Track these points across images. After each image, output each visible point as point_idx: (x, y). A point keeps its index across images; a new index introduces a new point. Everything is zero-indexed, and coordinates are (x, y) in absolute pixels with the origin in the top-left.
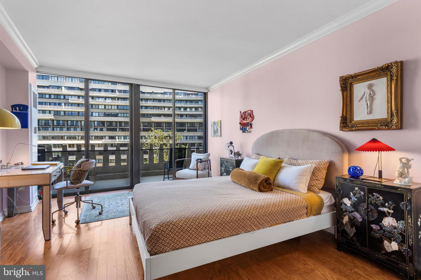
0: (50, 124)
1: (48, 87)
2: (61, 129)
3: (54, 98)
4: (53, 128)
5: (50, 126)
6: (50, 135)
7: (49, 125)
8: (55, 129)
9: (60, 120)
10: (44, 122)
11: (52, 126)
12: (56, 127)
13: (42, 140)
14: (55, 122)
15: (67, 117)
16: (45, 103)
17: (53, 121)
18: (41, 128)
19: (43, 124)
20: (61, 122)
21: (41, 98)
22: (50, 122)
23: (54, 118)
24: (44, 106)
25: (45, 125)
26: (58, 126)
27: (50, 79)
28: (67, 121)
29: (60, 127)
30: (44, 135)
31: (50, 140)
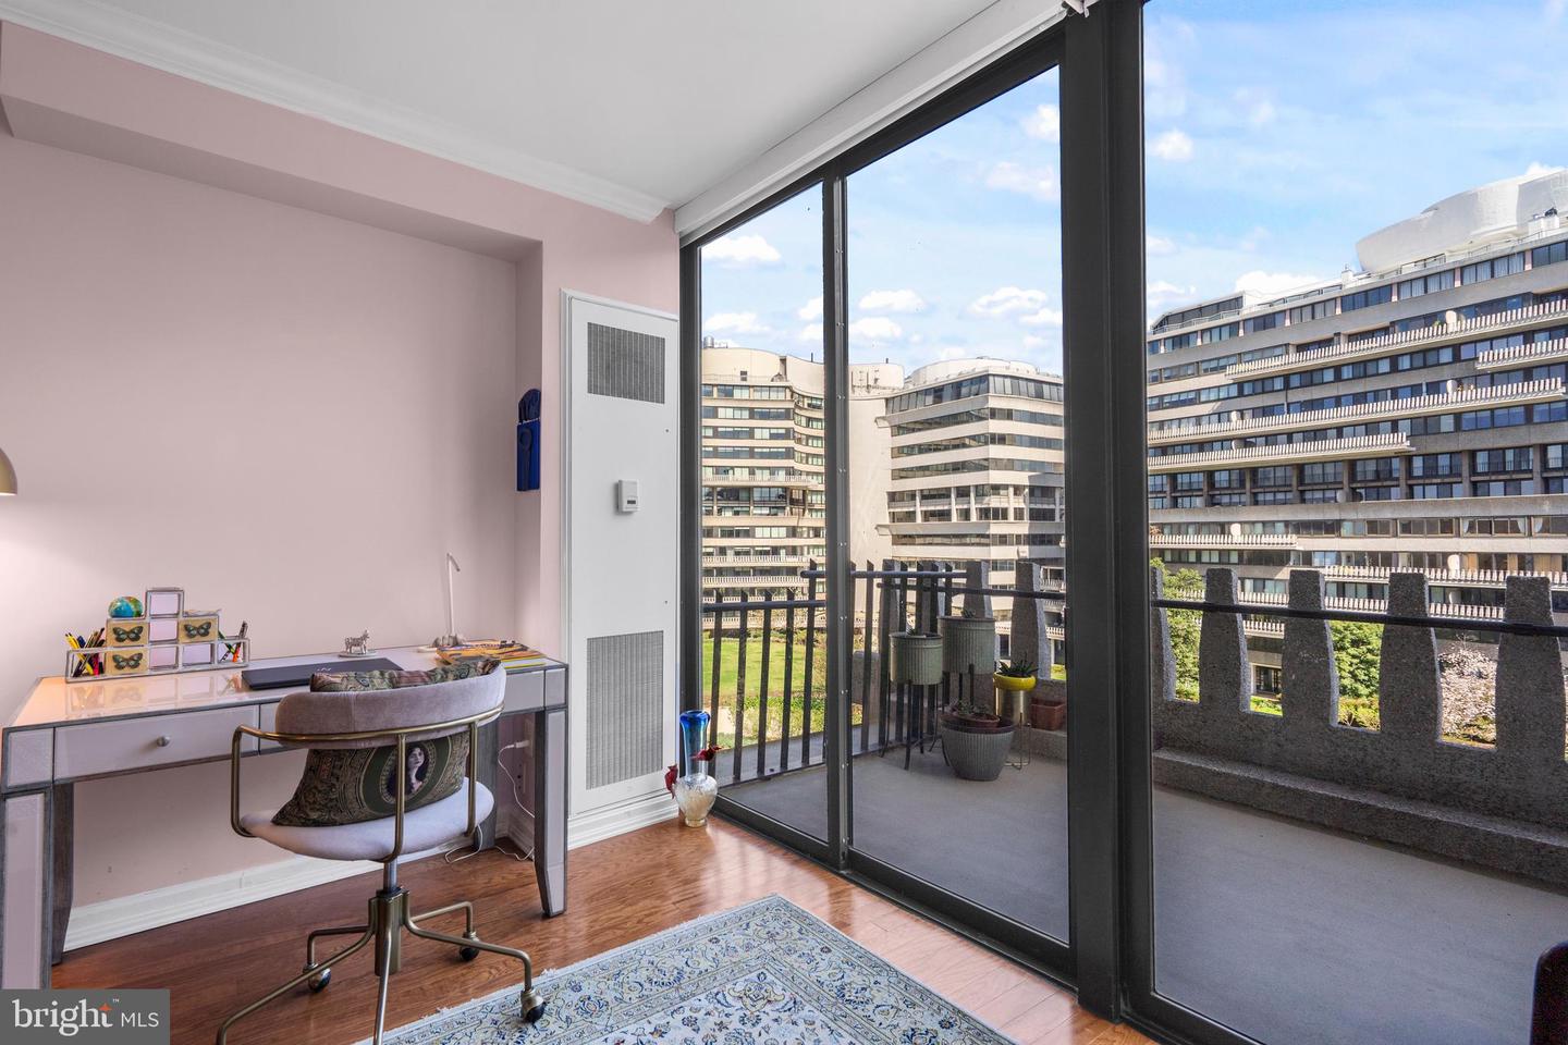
0: (1395, 475)
1: (1385, 330)
2: (1445, 489)
3: (1412, 368)
4: (1411, 487)
5: (1397, 479)
6: (1395, 516)
7: (1390, 478)
8: (1418, 490)
9: (1437, 454)
10: (1372, 467)
11: (1402, 482)
12: (1421, 481)
13: (1365, 537)
14: (1418, 463)
15: (1472, 434)
16: (1376, 392)
17: (1408, 459)
18: (1363, 491)
19: (1370, 476)
20: (1444, 461)
21: (1360, 378)
22: (1396, 463)
23: (1414, 449)
24: (1370, 407)
25: (1378, 478)
26: (1428, 477)
27: (1395, 299)
28: (1473, 454)
29: (1439, 481)
30: (1372, 516)
31: (1396, 536)
